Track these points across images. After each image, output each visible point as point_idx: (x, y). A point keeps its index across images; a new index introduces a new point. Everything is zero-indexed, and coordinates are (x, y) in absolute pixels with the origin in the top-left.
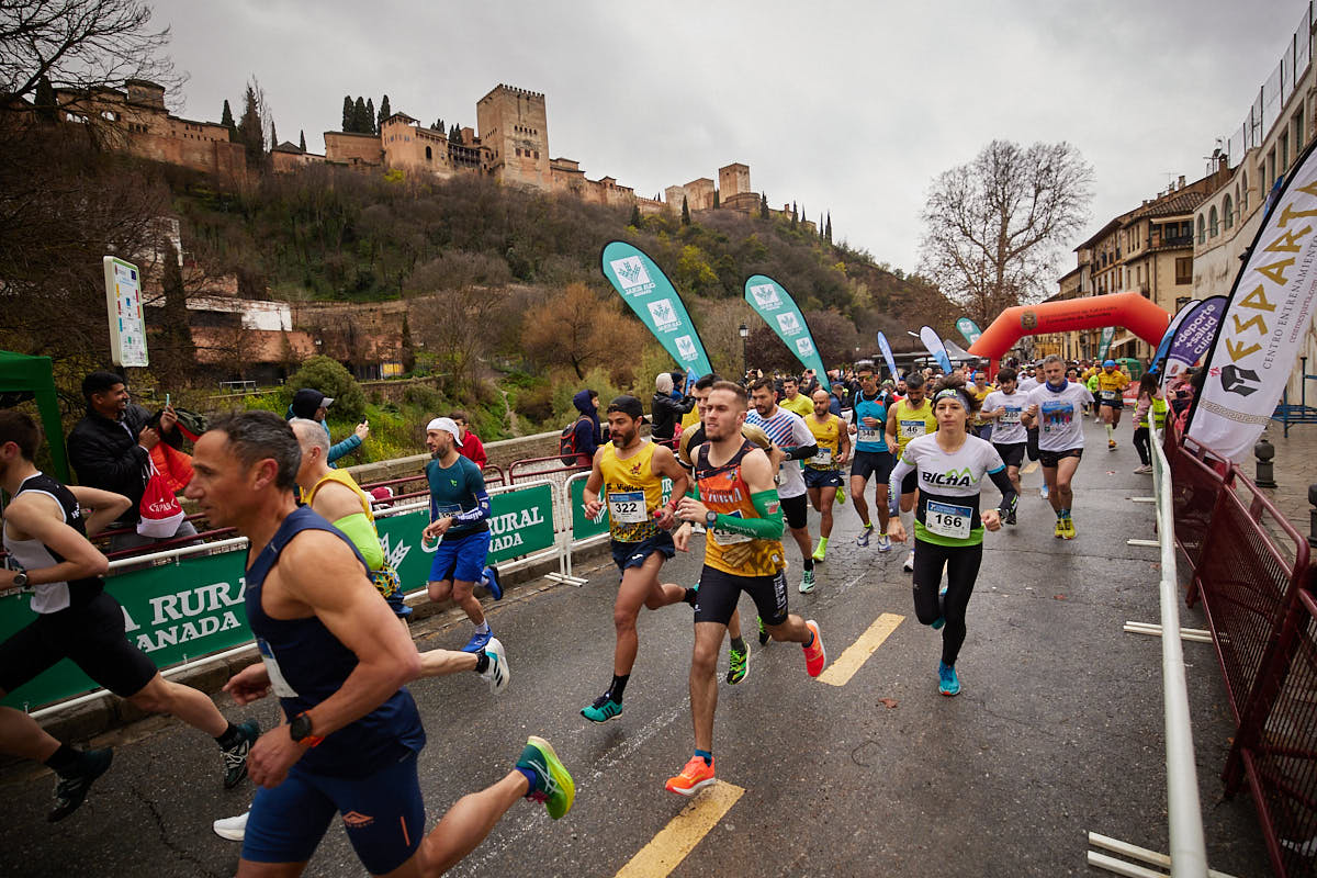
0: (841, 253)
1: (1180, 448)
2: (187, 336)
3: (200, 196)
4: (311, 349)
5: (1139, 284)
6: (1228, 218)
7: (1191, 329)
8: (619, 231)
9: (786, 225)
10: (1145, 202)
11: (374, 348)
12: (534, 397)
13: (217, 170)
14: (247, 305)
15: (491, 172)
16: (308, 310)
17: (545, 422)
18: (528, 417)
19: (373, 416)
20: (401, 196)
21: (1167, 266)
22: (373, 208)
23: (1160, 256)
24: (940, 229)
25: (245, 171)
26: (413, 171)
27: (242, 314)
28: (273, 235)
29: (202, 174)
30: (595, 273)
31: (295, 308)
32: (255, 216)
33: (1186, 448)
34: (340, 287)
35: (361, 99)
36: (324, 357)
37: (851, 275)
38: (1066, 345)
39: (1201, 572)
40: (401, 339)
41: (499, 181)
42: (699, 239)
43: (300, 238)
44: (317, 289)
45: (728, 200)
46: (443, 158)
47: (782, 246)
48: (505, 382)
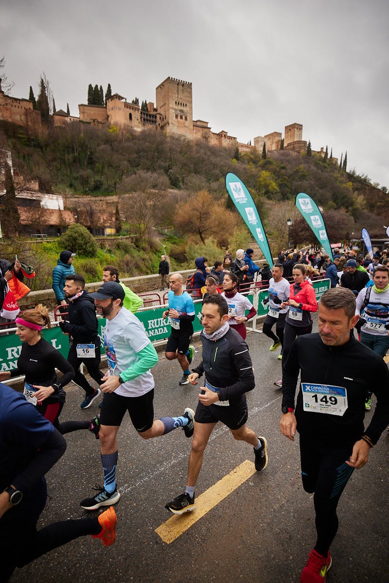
0: (351, 177)
2: (16, 210)
3: (20, 138)
4: (73, 220)
8: (227, 161)
9: (321, 159)
11: (102, 220)
12: (178, 249)
13: (28, 125)
14: (43, 196)
15: (162, 128)
16: (72, 199)
17: (183, 265)
18: (175, 259)
19: (101, 255)
20: (116, 141)
22: (102, 147)
25: (41, 125)
26: (123, 126)
27: (40, 201)
28: (54, 160)
29: (21, 127)
31: (65, 198)
32: (46, 149)
34: (86, 187)
35: (97, 86)
36: (78, 224)
37: (355, 189)
40: (115, 216)
41: (166, 133)
42: (270, 167)
43: (67, 161)
44: (75, 189)
45: (289, 145)
46: (138, 120)
47: (317, 172)
48: (165, 240)
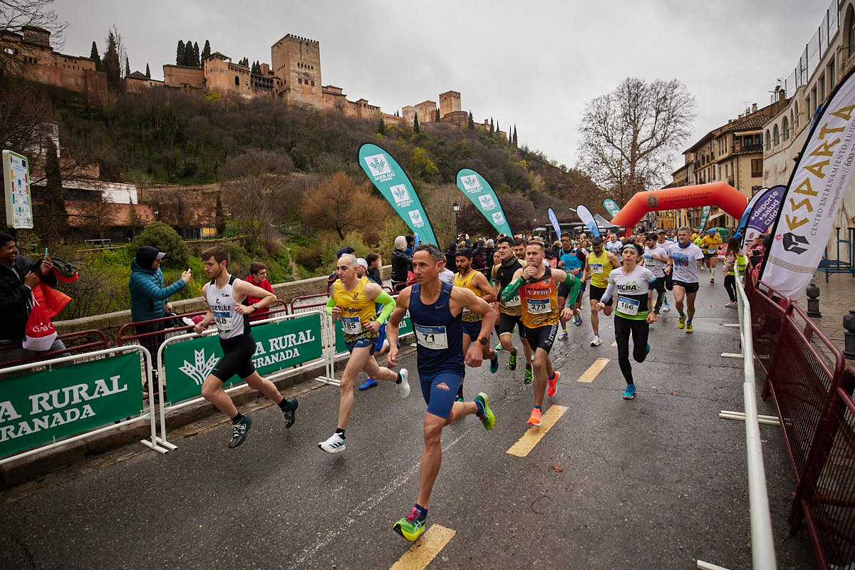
0: (524, 154)
1: (756, 290)
2: (62, 207)
3: (74, 108)
4: (151, 217)
5: (727, 177)
6: (786, 133)
7: (762, 208)
8: (370, 136)
9: (486, 133)
10: (730, 121)
11: (196, 217)
12: (309, 252)
13: (87, 91)
14: (106, 186)
15: (281, 95)
16: (149, 190)
17: (317, 270)
18: (304, 266)
19: (195, 265)
20: (217, 111)
21: (746, 164)
22: (197, 118)
23: (741, 158)
24: (591, 138)
25: (106, 92)
26: (226, 93)
27: (101, 192)
28: (125, 136)
29: (76, 93)
30: (353, 166)
31: (140, 188)
32: (113, 122)
33: (760, 290)
34: (173, 173)
35: (190, 43)
36: (160, 222)
37: (531, 168)
38: (678, 218)
39: (771, 375)
40: (215, 211)
41: (287, 101)
42: (426, 143)
43: (144, 139)
44: (156, 175)
45: (446, 116)
46: (247, 84)
47: (483, 148)
48: (289, 241)
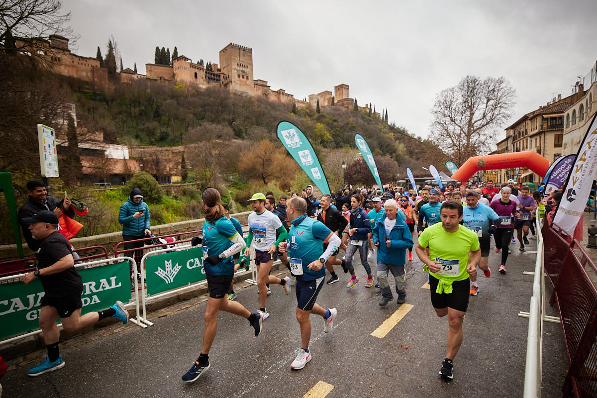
0: (392, 128)
1: (550, 229)
2: (78, 160)
3: (85, 93)
4: (138, 168)
5: (536, 147)
6: (582, 116)
7: (559, 170)
8: (286, 115)
9: (366, 114)
10: (541, 107)
11: (168, 169)
12: (242, 193)
13: (94, 81)
14: (107, 146)
15: (226, 85)
16: (137, 149)
18: (240, 203)
19: (167, 201)
20: (182, 96)
21: (550, 138)
22: (169, 101)
23: (547, 133)
24: (440, 118)
25: (107, 82)
26: (189, 83)
27: (104, 151)
28: (120, 113)
29: (87, 83)
30: (274, 135)
31: (131, 148)
32: (112, 103)
33: (554, 229)
34: (152, 138)
35: (164, 48)
36: (144, 172)
37: (397, 139)
38: (499, 175)
39: (557, 289)
40: (181, 165)
41: (229, 90)
42: (324, 120)
43: (133, 114)
44: (141, 139)
45: (339, 101)
46: (203, 78)
47: (364, 124)
48: (230, 186)
